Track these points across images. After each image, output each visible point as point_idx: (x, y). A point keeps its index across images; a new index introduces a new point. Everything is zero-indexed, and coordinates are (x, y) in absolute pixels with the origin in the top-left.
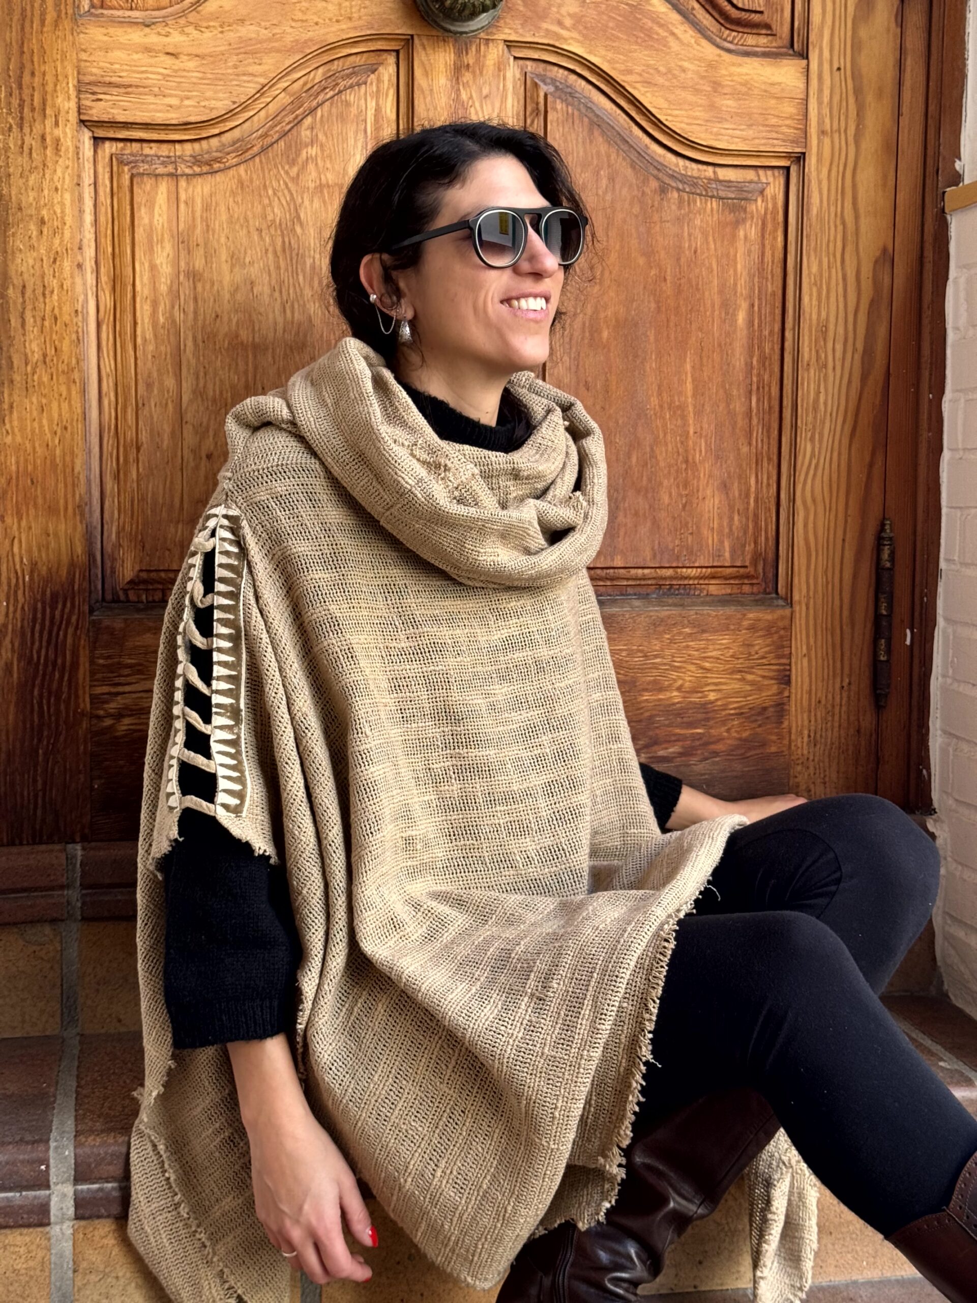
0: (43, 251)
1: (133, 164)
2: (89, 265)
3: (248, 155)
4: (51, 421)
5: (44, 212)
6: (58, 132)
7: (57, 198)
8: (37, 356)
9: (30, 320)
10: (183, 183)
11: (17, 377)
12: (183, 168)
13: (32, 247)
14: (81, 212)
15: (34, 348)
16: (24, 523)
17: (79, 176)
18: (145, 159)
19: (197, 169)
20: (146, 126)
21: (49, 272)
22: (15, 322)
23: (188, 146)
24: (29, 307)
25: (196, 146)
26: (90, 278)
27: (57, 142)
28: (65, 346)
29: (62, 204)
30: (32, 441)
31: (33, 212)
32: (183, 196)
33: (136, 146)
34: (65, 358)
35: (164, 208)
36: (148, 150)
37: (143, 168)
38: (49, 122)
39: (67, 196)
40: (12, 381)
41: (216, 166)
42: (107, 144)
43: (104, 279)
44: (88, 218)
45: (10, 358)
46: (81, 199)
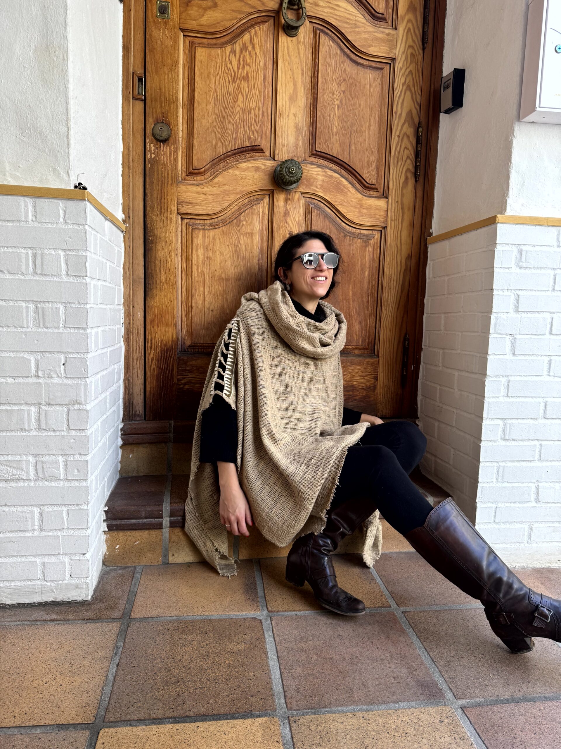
0: (166, 250)
1: (192, 225)
2: (179, 255)
3: (225, 224)
4: (167, 299)
5: (167, 239)
6: (171, 216)
7: (171, 235)
8: (164, 280)
9: (162, 270)
10: (207, 231)
11: (158, 287)
12: (207, 227)
13: (163, 249)
14: (177, 239)
15: (163, 278)
16: (159, 328)
17: (177, 229)
18: (196, 224)
19: (211, 228)
20: (197, 215)
21: (168, 256)
22: (158, 270)
23: (208, 221)
24: (162, 266)
25: (211, 221)
26: (180, 259)
27: (171, 219)
28: (172, 278)
29: (172, 237)
30: (162, 305)
31: (163, 239)
32: (207, 235)
33: (193, 220)
34: (172, 281)
35: (201, 238)
36: (197, 222)
37: (195, 227)
38: (169, 213)
39: (174, 234)
40: (157, 288)
41: (216, 227)
42: (185, 220)
43: (183, 259)
44: (179, 241)
45: (156, 281)
46: (177, 236)
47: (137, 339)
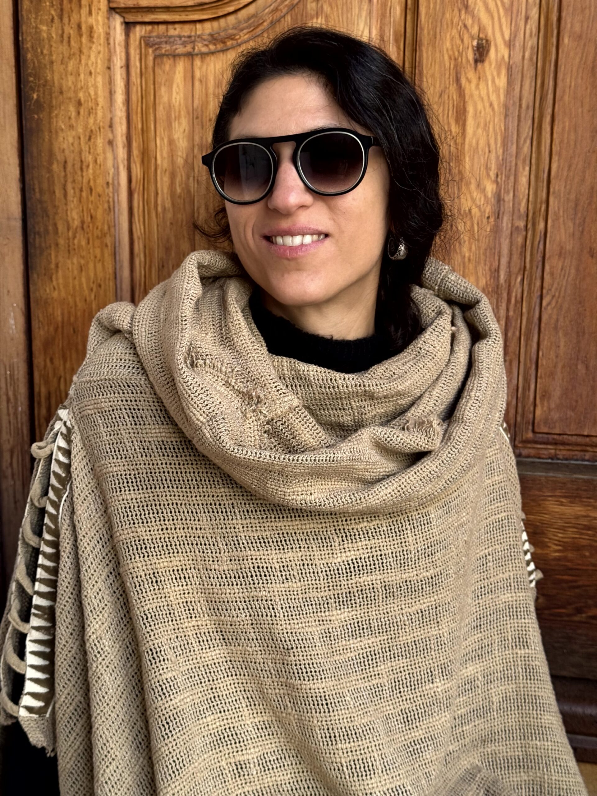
0: (80, 130)
1: (156, 46)
2: (120, 141)
3: (258, 31)
4: (88, 279)
5: (81, 95)
6: (91, 20)
7: (91, 81)
8: (77, 223)
9: (70, 192)
10: (198, 62)
11: (61, 241)
12: (200, 47)
13: (71, 127)
14: (111, 93)
15: (75, 216)
16: (68, 365)
17: (109, 60)
18: (169, 40)
19: (212, 47)
20: (167, 9)
21: (85, 148)
22: (59, 193)
23: (208, 25)
24: (70, 180)
25: (215, 24)
26: (121, 153)
27: (91, 29)
28: (99, 214)
29: (95, 87)
30: (73, 296)
31: (71, 94)
32: (198, 74)
33: (162, 28)
34: (99, 224)
35: (181, 86)
36: (174, 31)
37: (166, 48)
38: (84, 11)
39: (100, 79)
40: (57, 245)
41: (229, 43)
42: (138, 28)
43: (135, 152)
44: (120, 97)
45: (55, 225)
46: (111, 82)
47: (11, 393)
